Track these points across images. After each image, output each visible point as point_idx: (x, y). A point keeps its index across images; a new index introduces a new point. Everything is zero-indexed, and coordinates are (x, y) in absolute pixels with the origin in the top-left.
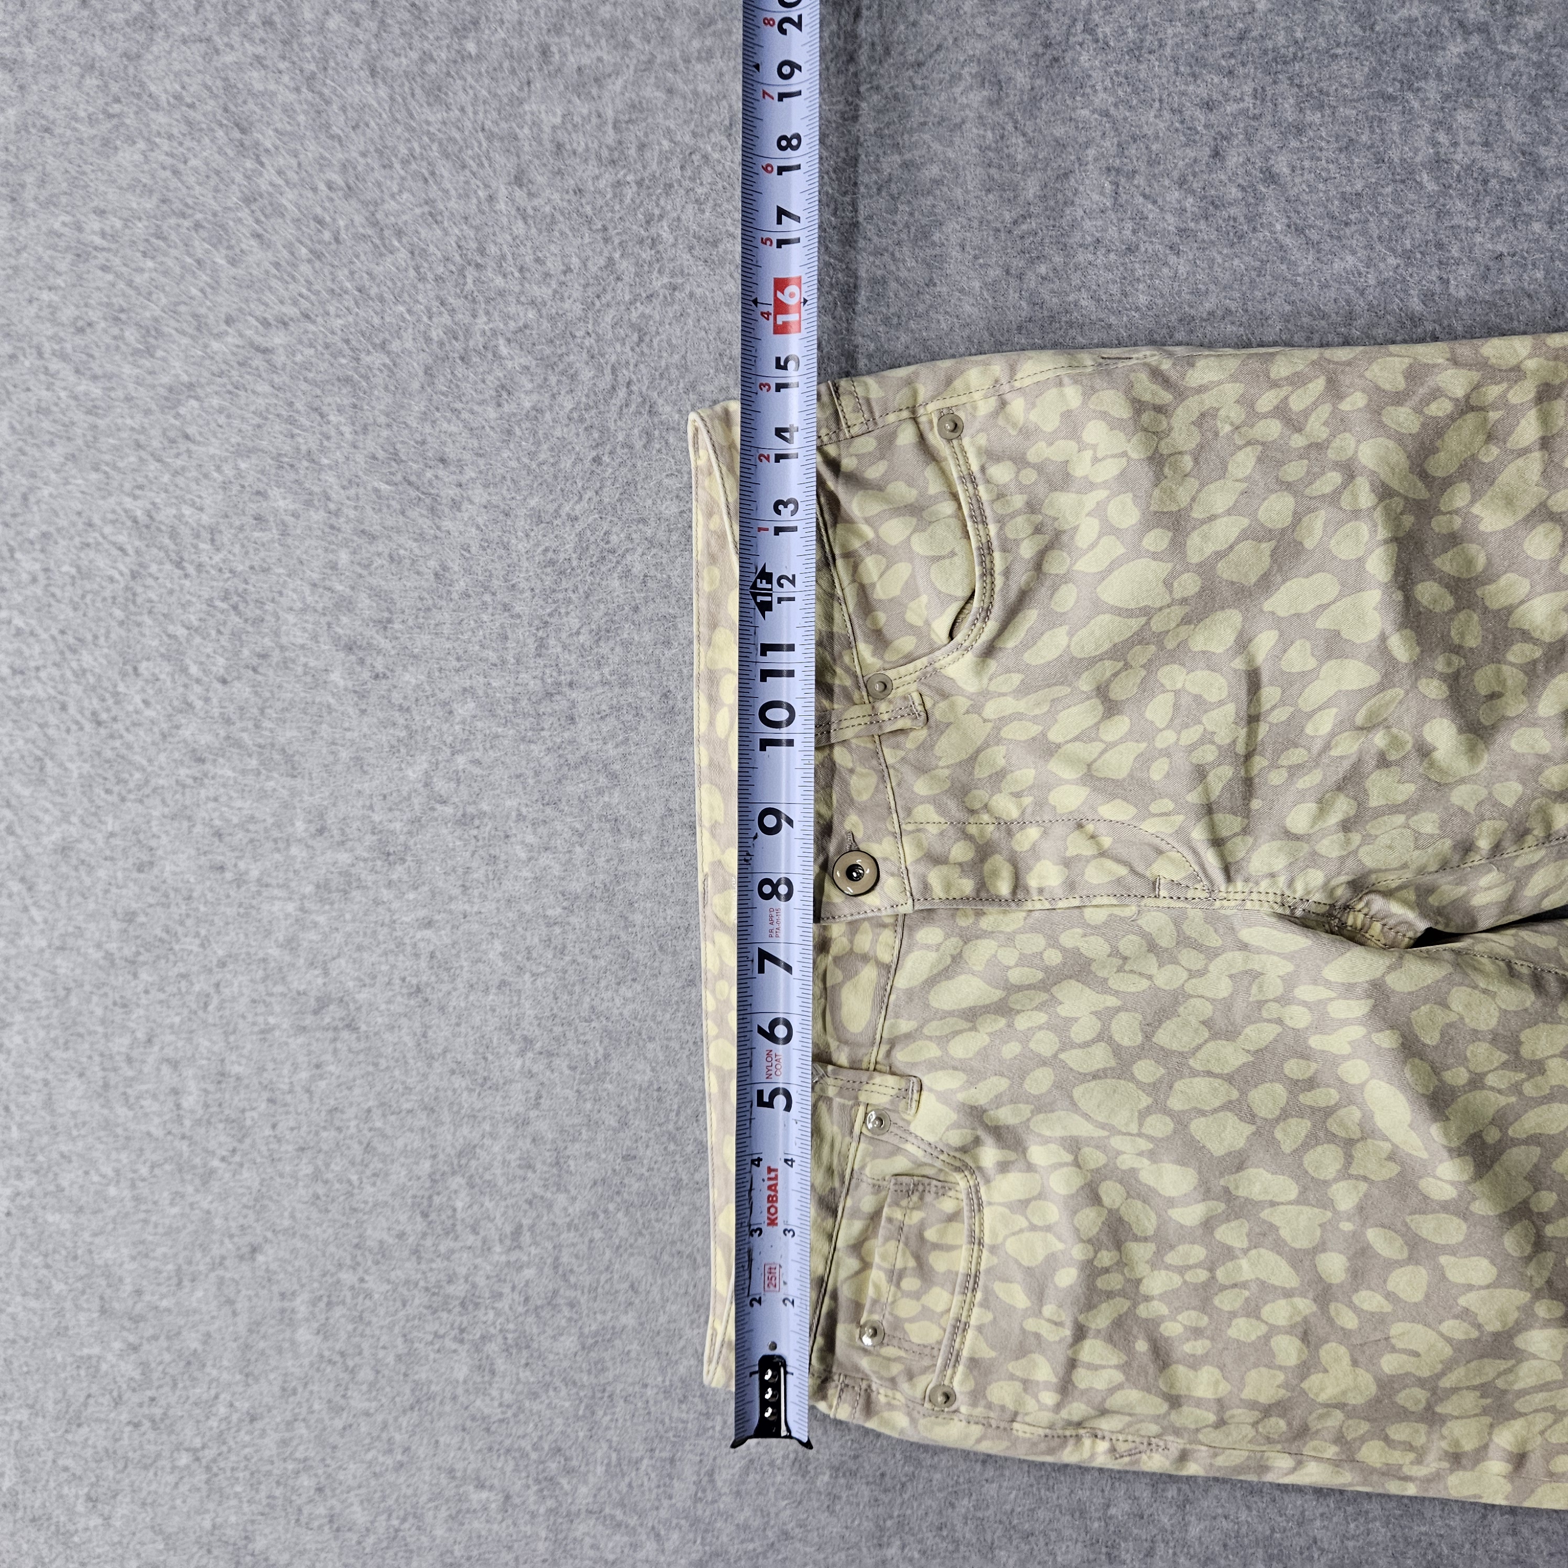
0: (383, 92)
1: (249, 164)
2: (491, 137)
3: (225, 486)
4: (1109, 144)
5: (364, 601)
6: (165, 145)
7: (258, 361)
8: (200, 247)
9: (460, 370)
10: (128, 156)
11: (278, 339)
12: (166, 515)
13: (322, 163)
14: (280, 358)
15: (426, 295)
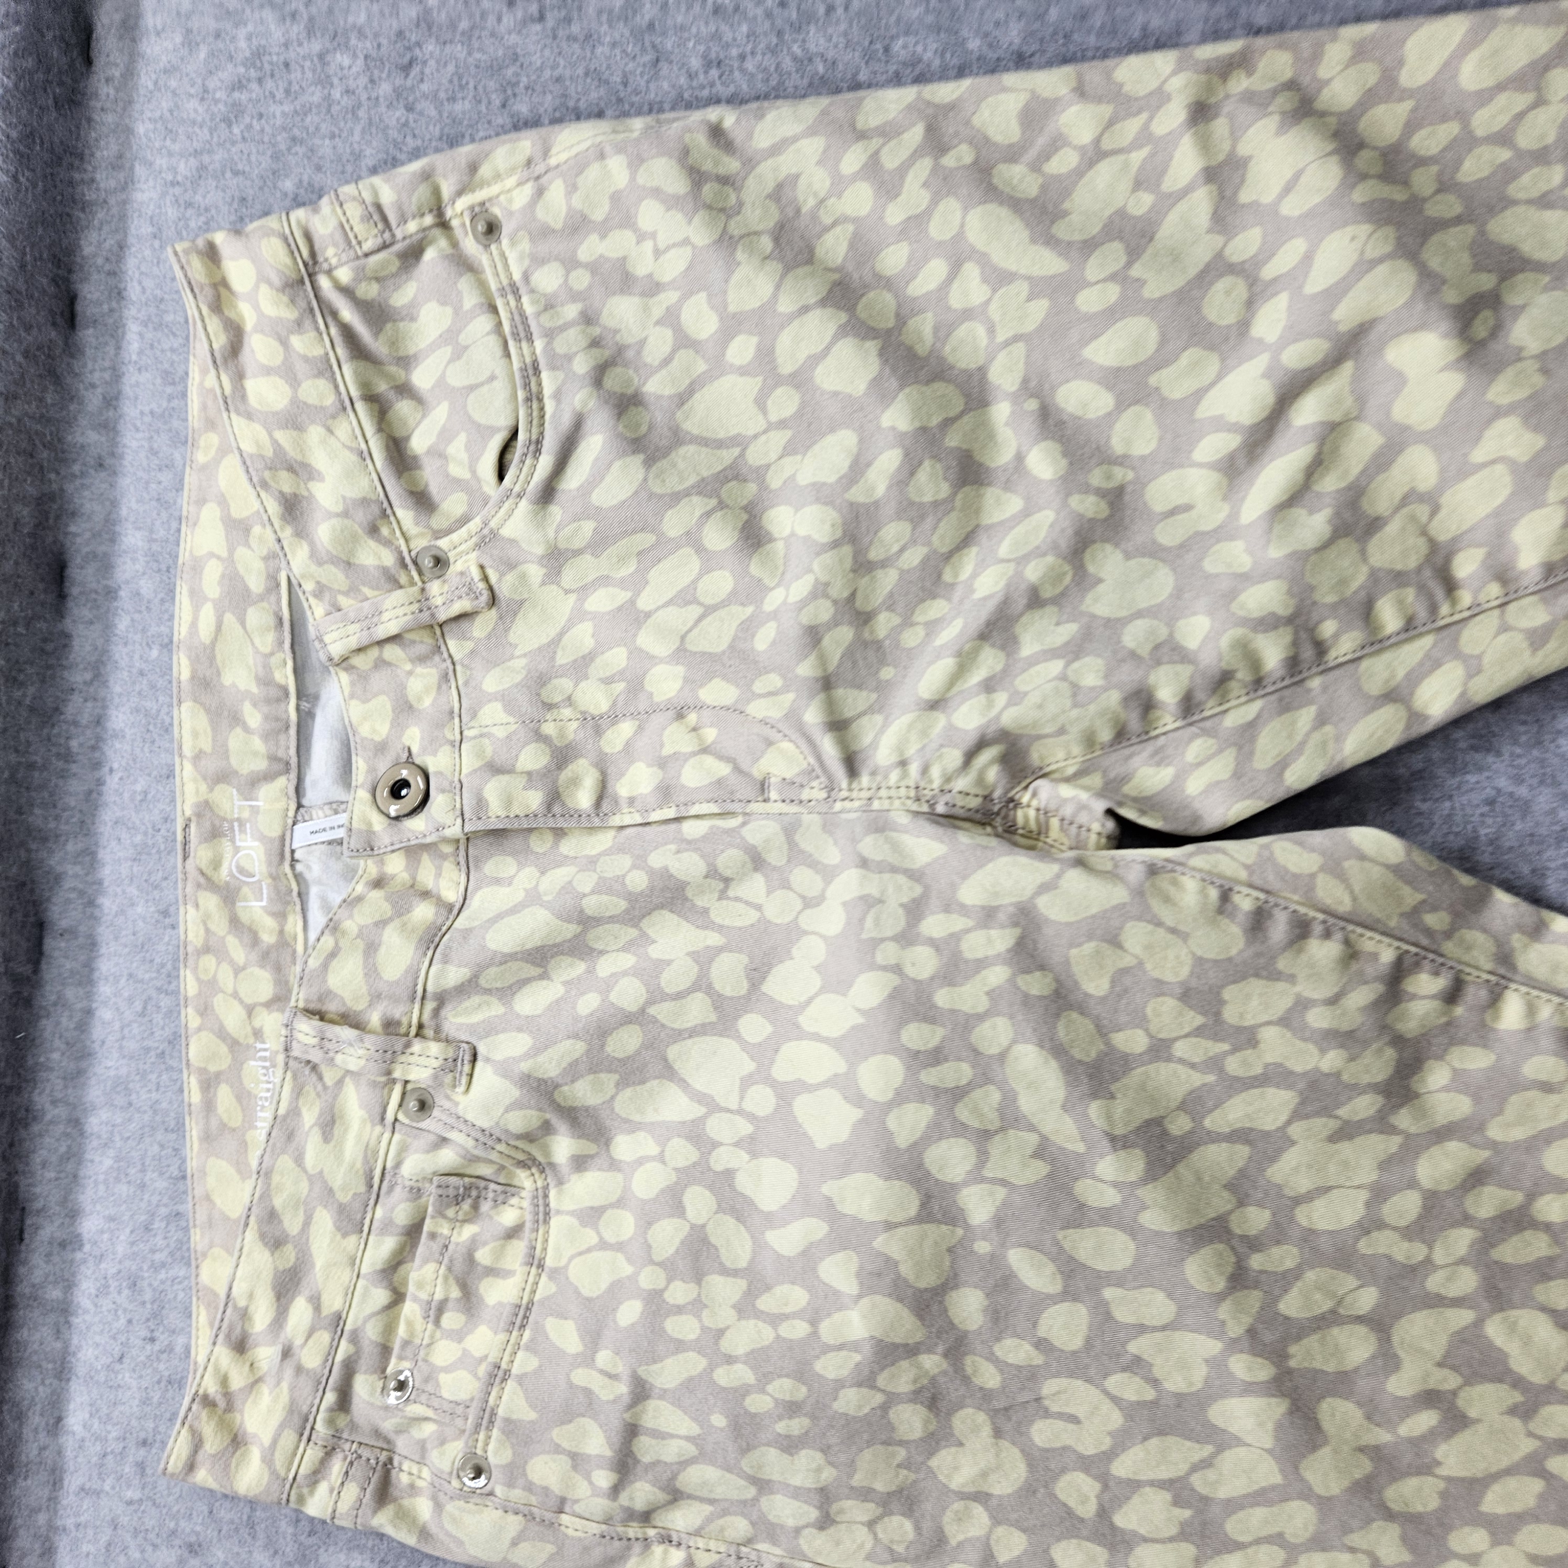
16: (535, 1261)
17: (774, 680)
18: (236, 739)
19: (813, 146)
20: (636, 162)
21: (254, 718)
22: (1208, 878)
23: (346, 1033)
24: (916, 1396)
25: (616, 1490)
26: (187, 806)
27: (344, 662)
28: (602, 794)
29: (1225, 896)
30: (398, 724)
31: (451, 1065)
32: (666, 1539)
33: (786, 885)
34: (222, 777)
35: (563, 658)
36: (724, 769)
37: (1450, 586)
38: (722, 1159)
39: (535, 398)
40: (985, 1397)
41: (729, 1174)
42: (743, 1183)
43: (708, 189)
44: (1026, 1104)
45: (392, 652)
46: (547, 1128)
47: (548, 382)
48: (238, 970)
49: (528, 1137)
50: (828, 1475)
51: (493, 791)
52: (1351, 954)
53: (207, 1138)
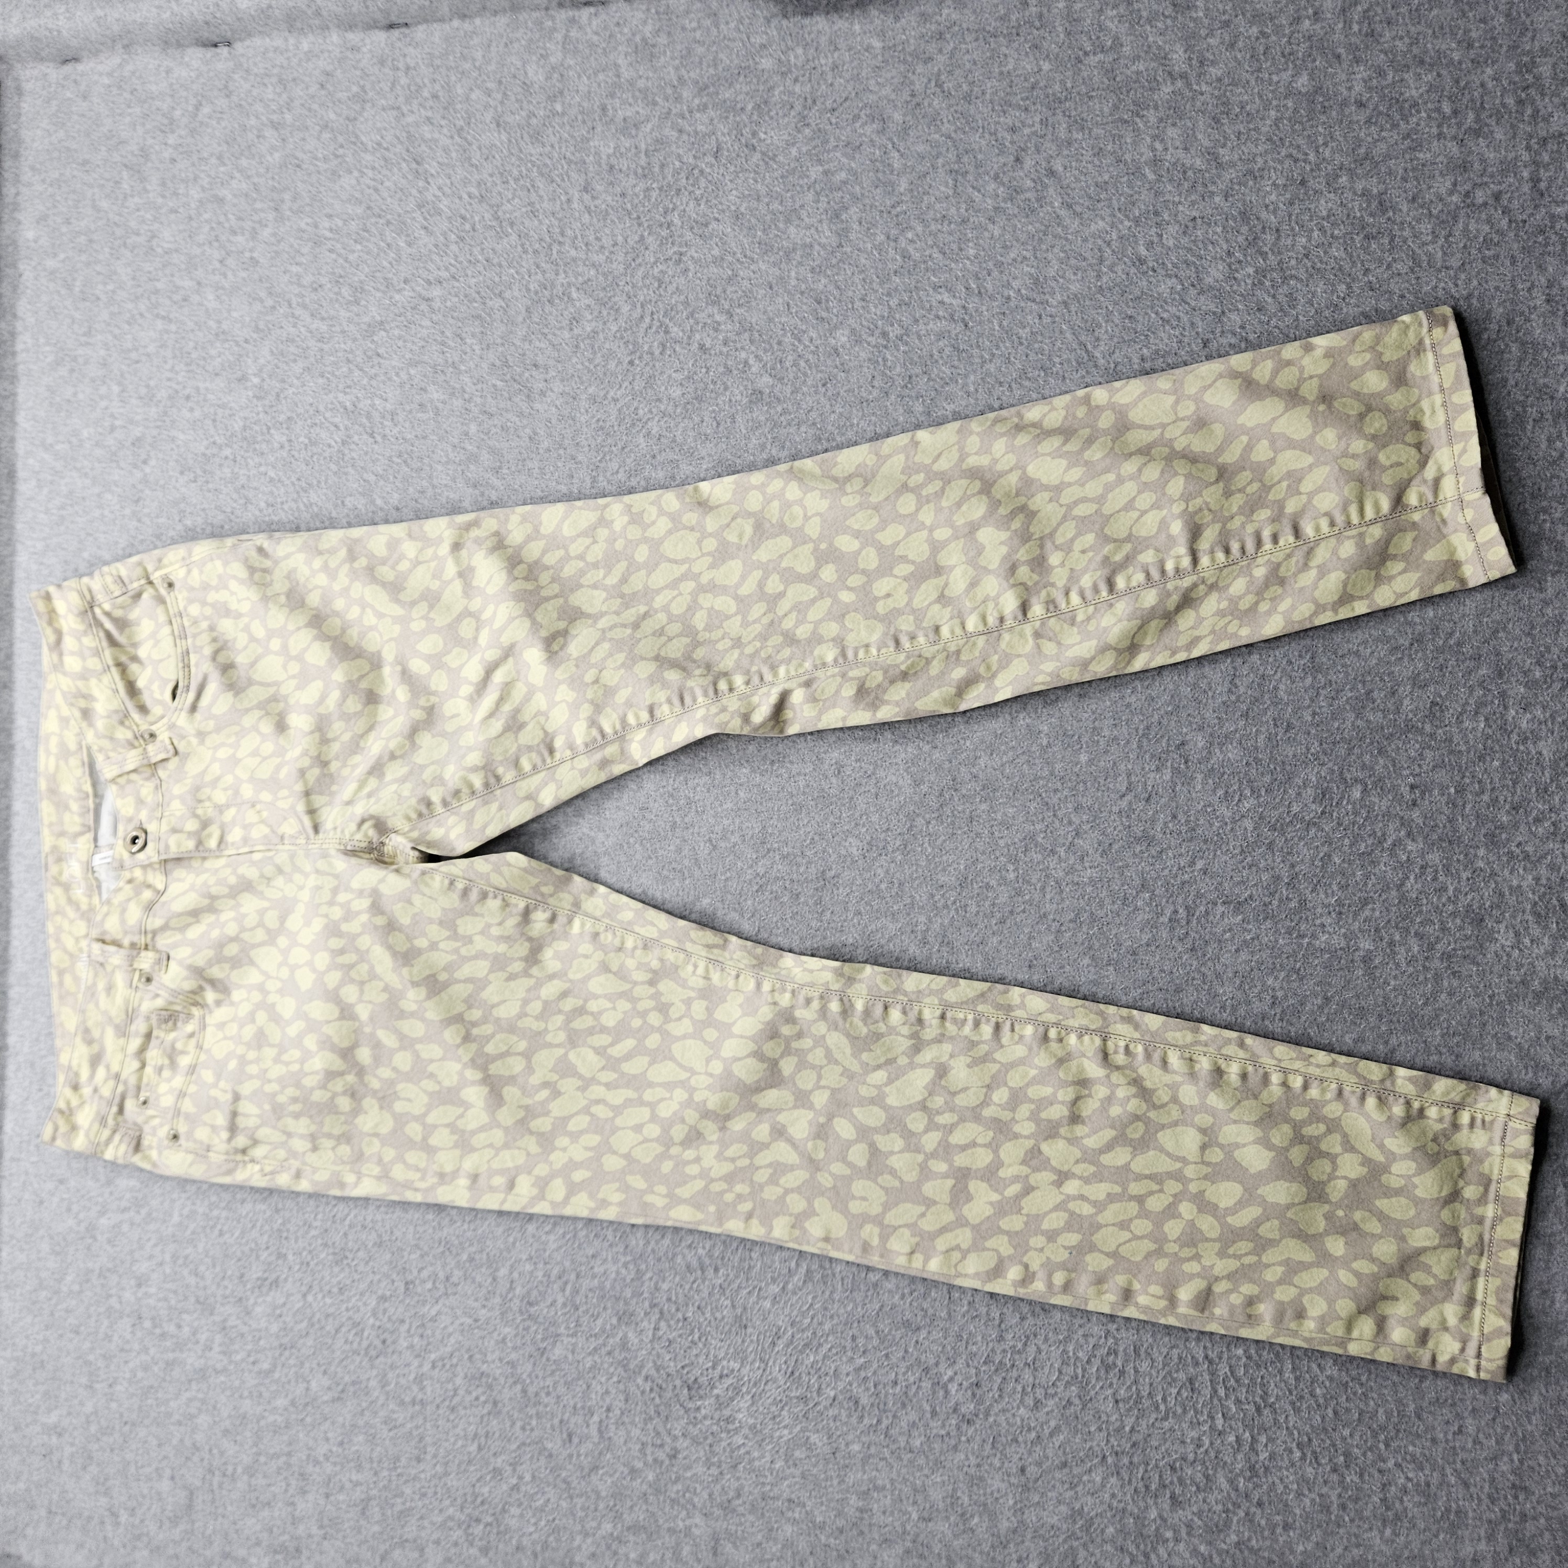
0: (504, 137)
1: (421, 184)
2: (570, 162)
3: (402, 385)
4: (952, 156)
5: (485, 456)
6: (370, 173)
7: (424, 307)
8: (389, 235)
9: (548, 308)
10: (347, 181)
11: (436, 292)
12: (364, 404)
13: (466, 182)
14: (437, 304)
15: (528, 262)
16: (199, 1047)
17: (285, 792)
18: (67, 817)
19: (301, 557)
20: (226, 564)
21: (74, 806)
22: (446, 875)
23: (112, 949)
24: (344, 1093)
25: (230, 1140)
26: (46, 848)
27: (113, 781)
28: (221, 841)
29: (452, 883)
30: (138, 810)
31: (158, 962)
32: (252, 1161)
33: (291, 881)
34: (62, 834)
35: (208, 778)
36: (266, 830)
37: (551, 751)
38: (272, 998)
39: (187, 666)
40: (375, 1092)
41: (273, 1005)
42: (279, 1008)
43: (257, 576)
44: (379, 970)
45: (134, 776)
46: (201, 988)
47: (193, 658)
48: (72, 922)
49: (193, 992)
50: (313, 1128)
51: (173, 841)
52: (506, 904)
53: (61, 998)
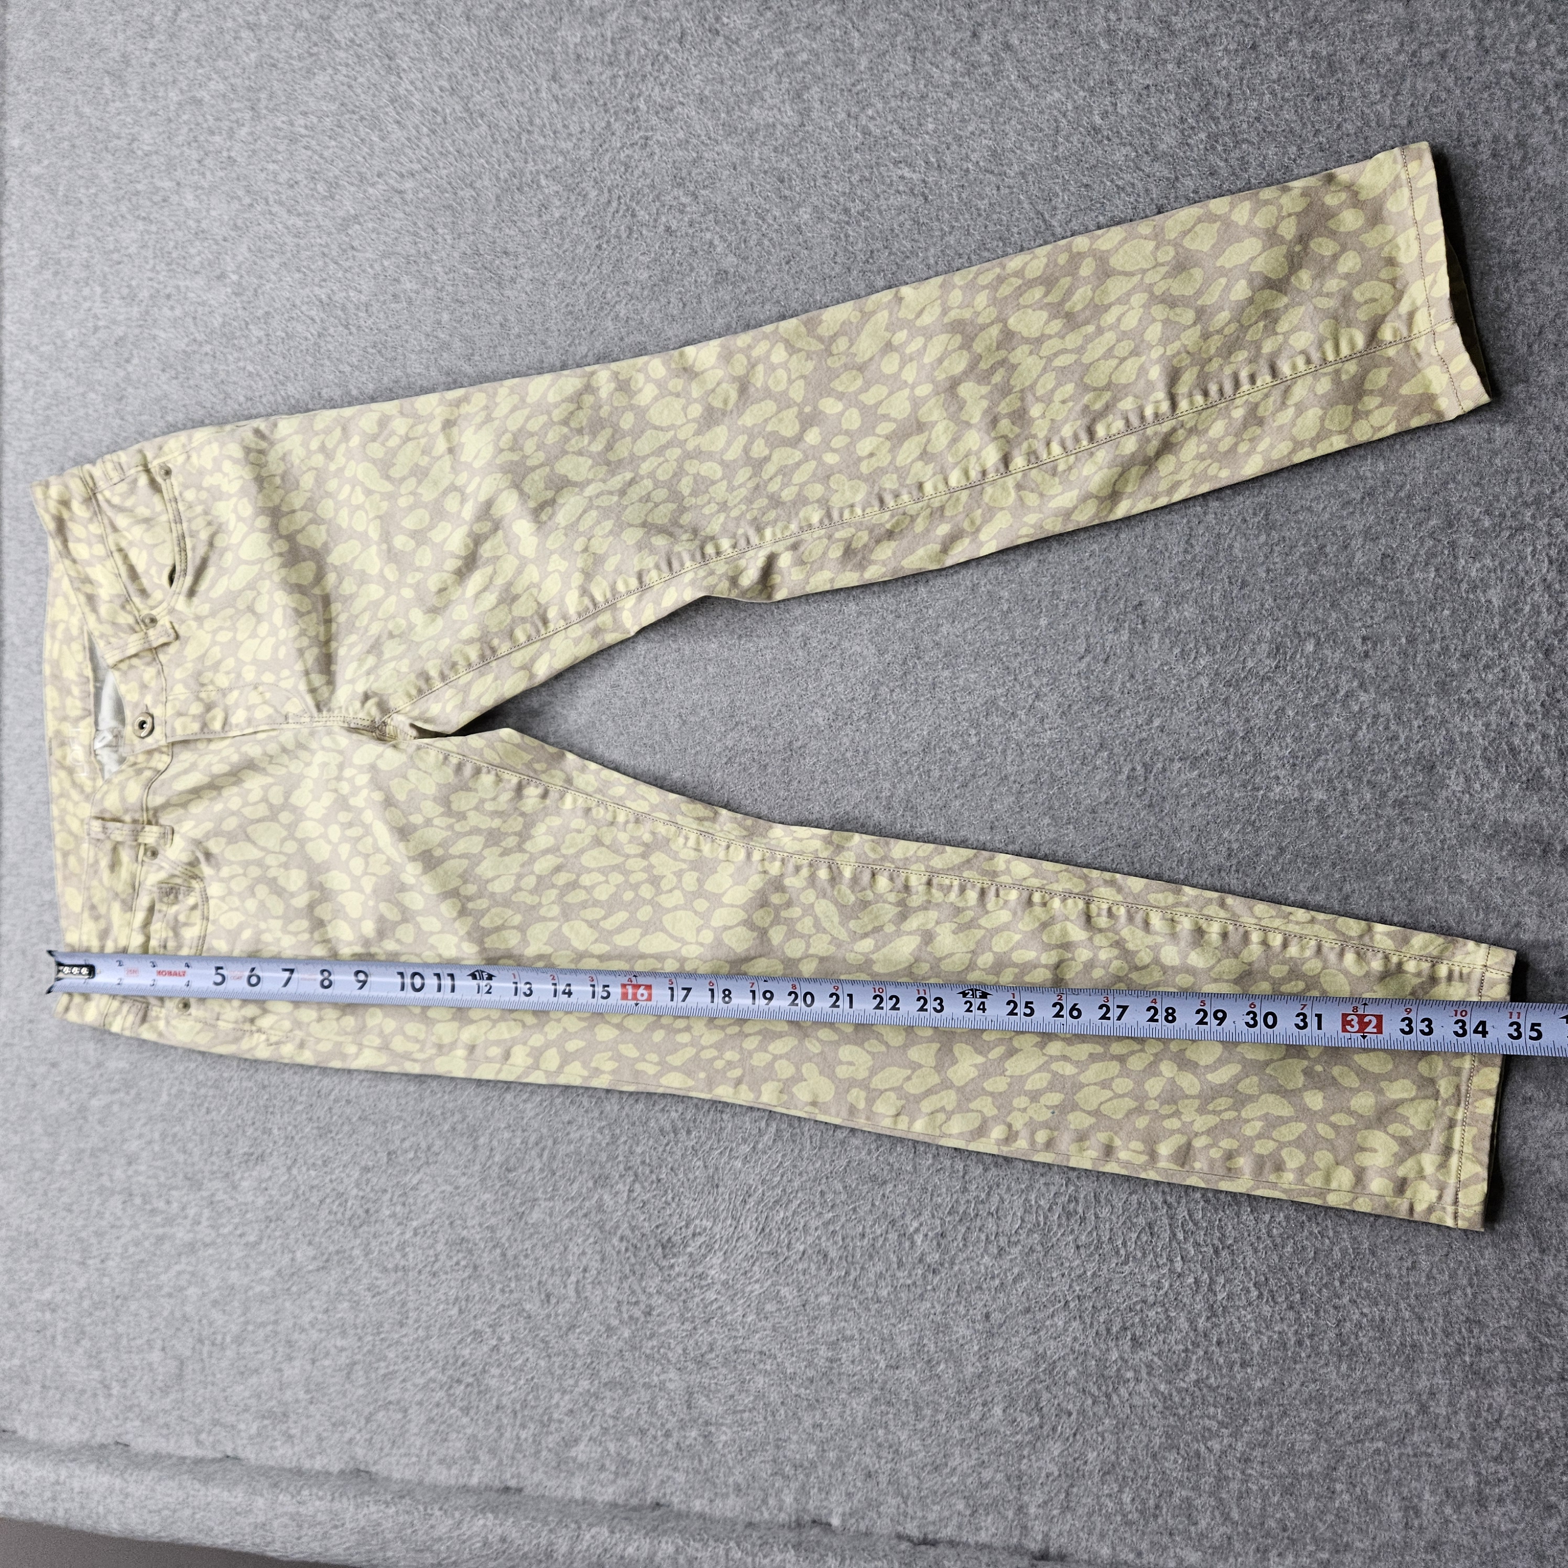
2: (537, 53)
3: (376, 277)
4: (910, 34)
7: (397, 199)
8: (362, 131)
9: (517, 196)
11: (409, 184)
12: (339, 297)
14: (409, 196)
15: (498, 152)
16: (205, 918)
17: (287, 673)
18: (69, 701)
19: (298, 437)
20: (223, 446)
21: (75, 691)
22: (441, 751)
23: (114, 825)
26: (50, 733)
27: (114, 666)
28: (225, 722)
29: (446, 758)
30: (142, 694)
31: (163, 836)
32: (259, 1030)
34: (64, 718)
35: (208, 662)
36: (272, 710)
37: (546, 622)
38: (272, 873)
39: (182, 550)
41: (276, 879)
42: (281, 882)
43: (250, 456)
44: (380, 844)
45: (135, 661)
46: (198, 861)
47: (189, 542)
48: (76, 804)
49: (191, 865)
51: (177, 724)
52: (499, 780)
53: (65, 879)
